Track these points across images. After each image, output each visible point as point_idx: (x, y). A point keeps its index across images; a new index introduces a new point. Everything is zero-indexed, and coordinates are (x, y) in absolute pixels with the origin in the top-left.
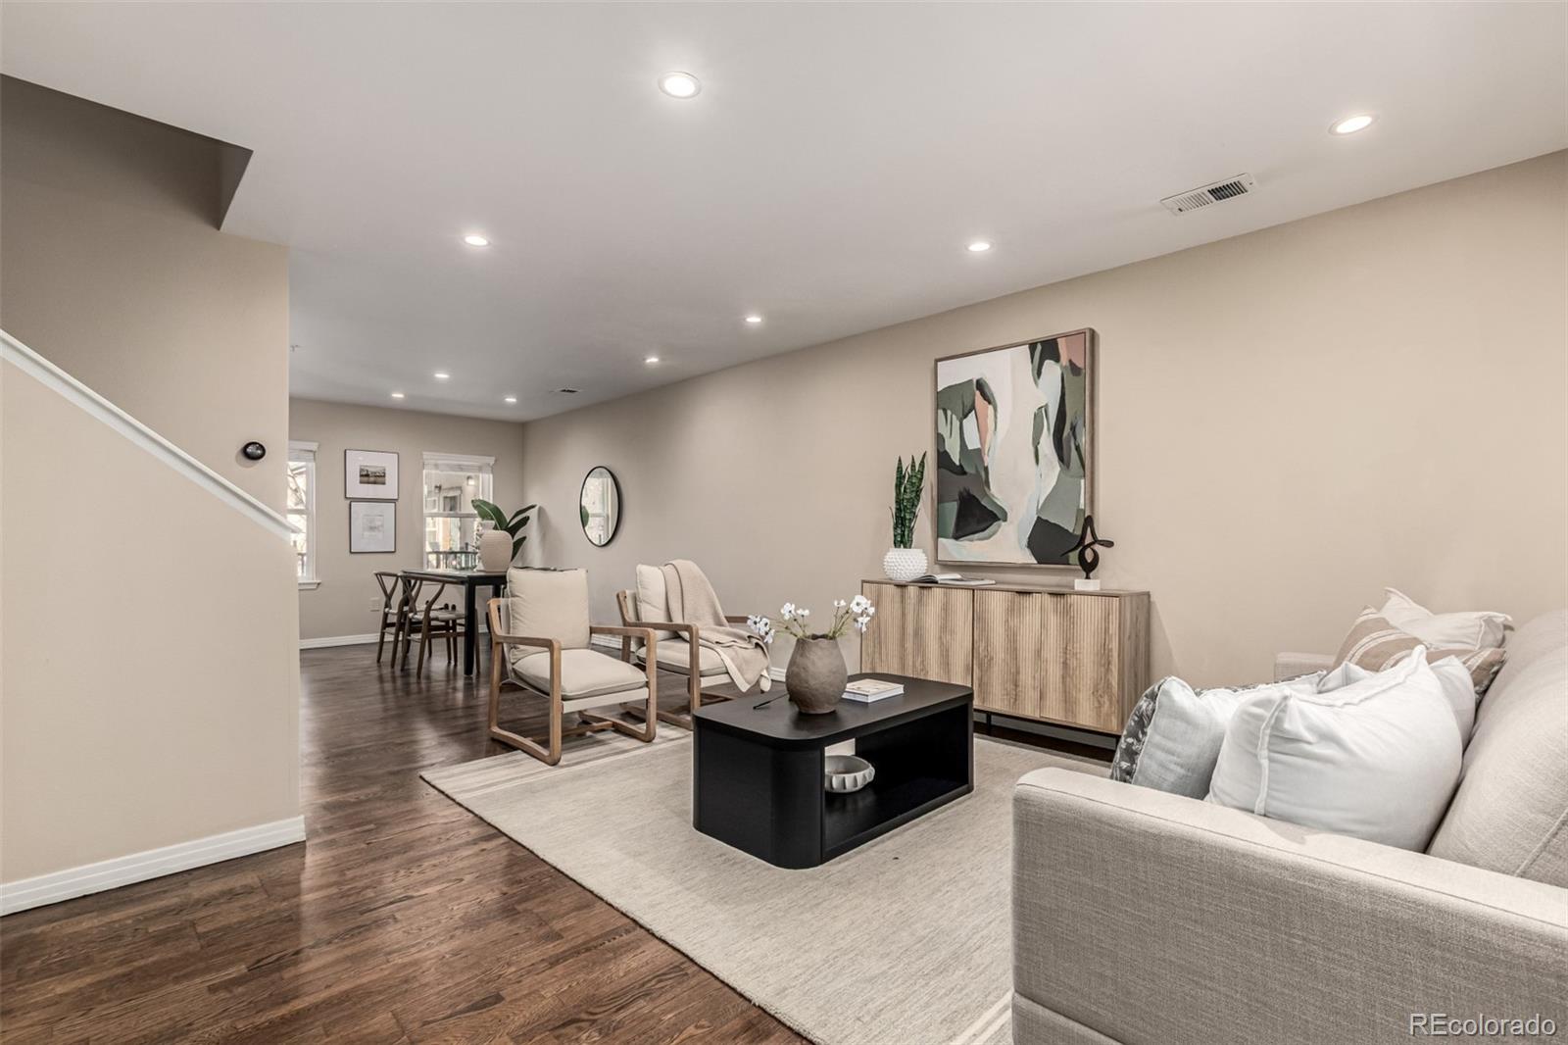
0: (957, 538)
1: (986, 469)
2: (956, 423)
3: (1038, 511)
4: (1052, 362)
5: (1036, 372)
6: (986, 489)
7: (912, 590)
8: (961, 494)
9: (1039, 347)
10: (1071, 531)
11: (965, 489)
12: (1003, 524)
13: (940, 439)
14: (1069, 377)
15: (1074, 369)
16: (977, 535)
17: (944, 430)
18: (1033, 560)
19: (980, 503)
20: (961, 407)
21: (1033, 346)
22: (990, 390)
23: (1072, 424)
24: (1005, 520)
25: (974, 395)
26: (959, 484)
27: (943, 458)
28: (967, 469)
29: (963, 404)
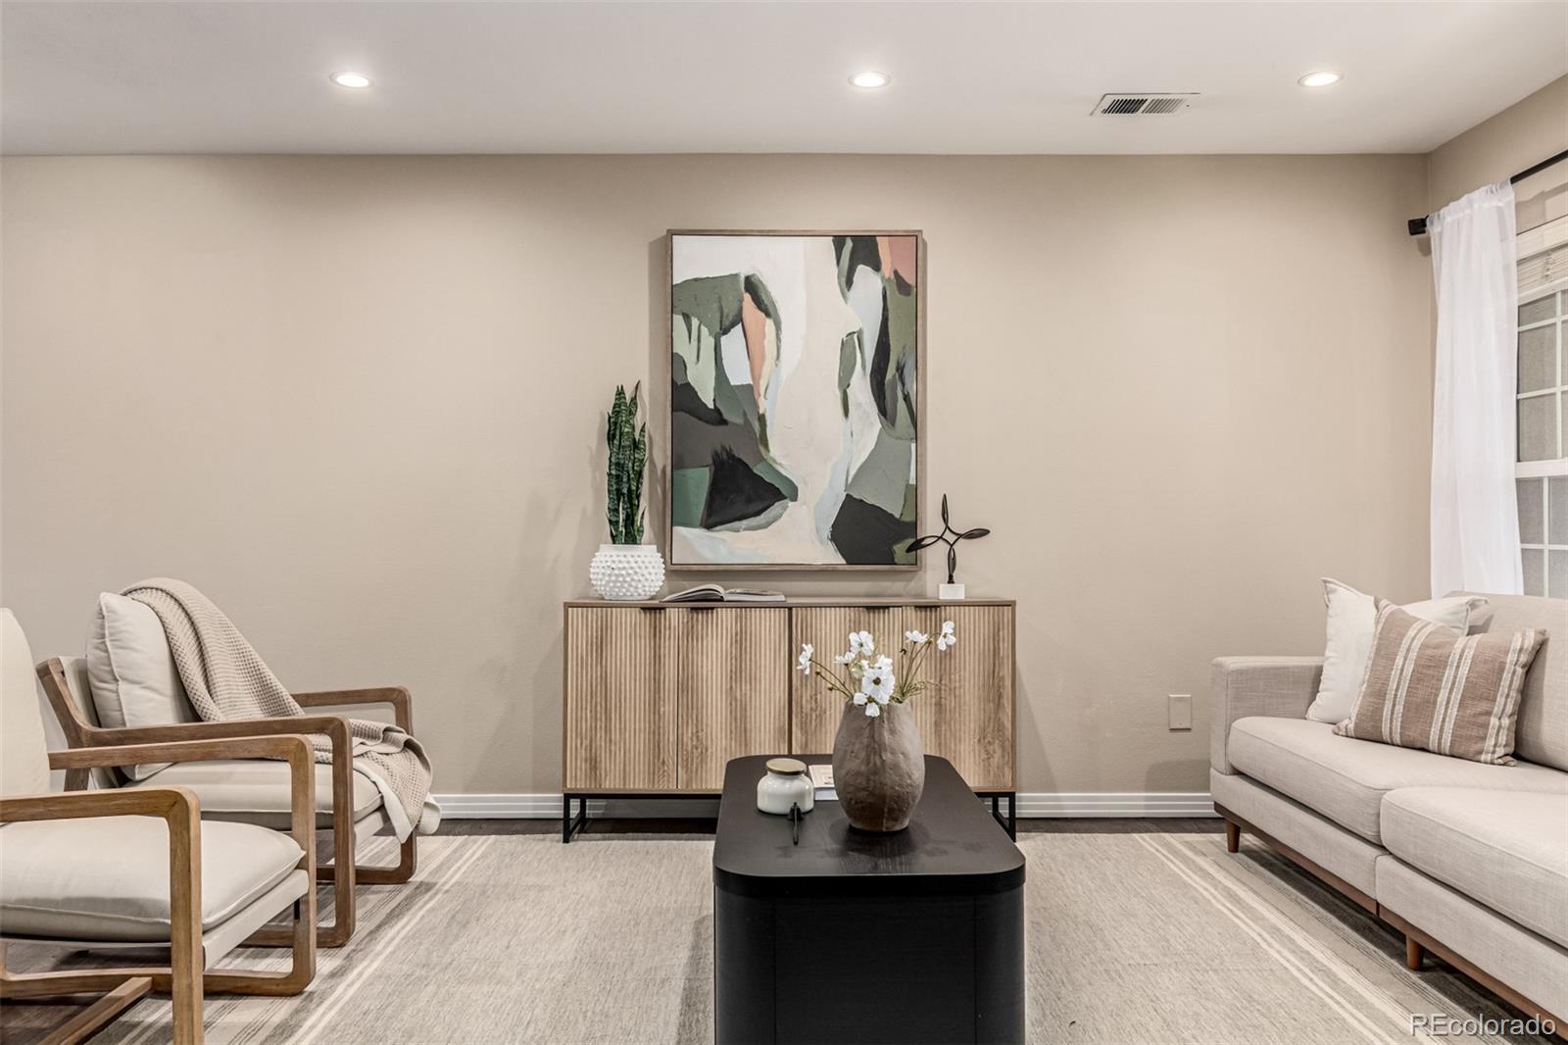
0: (709, 526)
1: (762, 419)
2: (708, 342)
3: (847, 487)
4: (869, 269)
5: (844, 279)
6: (762, 449)
7: (675, 616)
8: (716, 456)
9: (849, 244)
10: (897, 516)
11: (723, 448)
12: (791, 504)
13: (677, 363)
14: (894, 295)
15: (902, 286)
16: (745, 523)
17: (684, 348)
18: (837, 559)
19: (751, 470)
20: (718, 315)
21: (839, 241)
22: (767, 292)
23: (898, 363)
24: (794, 498)
25: (741, 301)
26: (714, 439)
27: (683, 397)
28: (726, 416)
29: (721, 309)
